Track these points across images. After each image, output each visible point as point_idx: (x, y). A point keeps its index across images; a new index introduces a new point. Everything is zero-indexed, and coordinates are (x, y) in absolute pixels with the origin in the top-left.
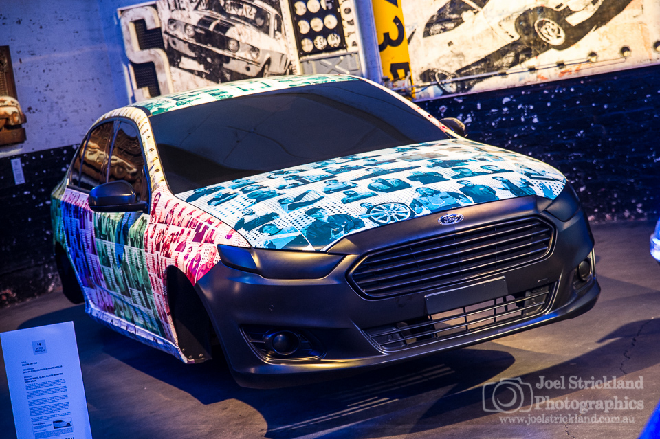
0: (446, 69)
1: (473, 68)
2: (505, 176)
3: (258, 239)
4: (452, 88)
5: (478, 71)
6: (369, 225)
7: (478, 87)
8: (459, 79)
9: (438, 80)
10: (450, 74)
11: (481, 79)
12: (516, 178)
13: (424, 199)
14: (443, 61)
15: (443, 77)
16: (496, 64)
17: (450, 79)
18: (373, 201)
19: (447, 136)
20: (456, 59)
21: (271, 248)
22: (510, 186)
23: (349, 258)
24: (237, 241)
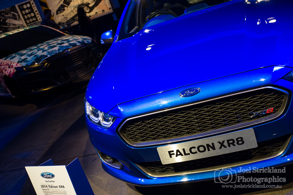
0: (64, 22)
1: (70, 20)
2: (78, 40)
3: (24, 64)
4: (66, 26)
5: (71, 21)
6: (49, 56)
7: (72, 25)
8: (67, 23)
9: (62, 25)
10: (65, 23)
11: (72, 23)
12: (80, 40)
13: (61, 48)
14: (62, 20)
15: (63, 23)
16: (75, 18)
17: (65, 24)
18: (49, 51)
19: (65, 35)
20: (65, 19)
21: (27, 65)
22: (79, 42)
23: (46, 64)
24: (19, 65)
